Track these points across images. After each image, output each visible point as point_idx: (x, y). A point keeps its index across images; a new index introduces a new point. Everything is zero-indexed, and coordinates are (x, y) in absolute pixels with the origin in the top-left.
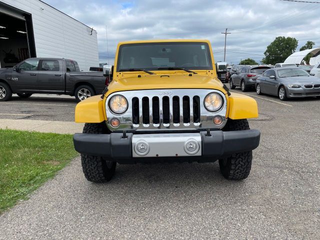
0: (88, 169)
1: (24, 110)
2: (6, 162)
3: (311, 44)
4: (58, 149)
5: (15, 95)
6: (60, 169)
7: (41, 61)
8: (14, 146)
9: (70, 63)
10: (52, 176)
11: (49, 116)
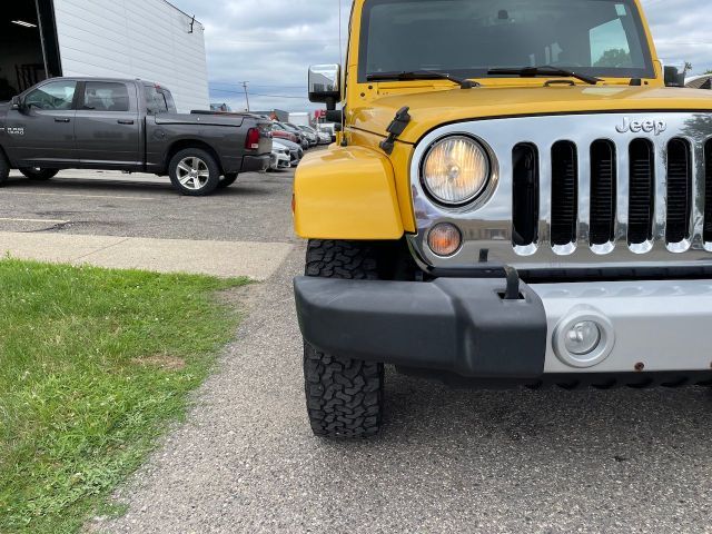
0: (331, 404)
1: (43, 208)
2: (21, 361)
4: (166, 318)
5: (15, 173)
6: (194, 385)
7: (82, 86)
8: (36, 308)
9: (154, 93)
10: (177, 412)
11: (112, 224)
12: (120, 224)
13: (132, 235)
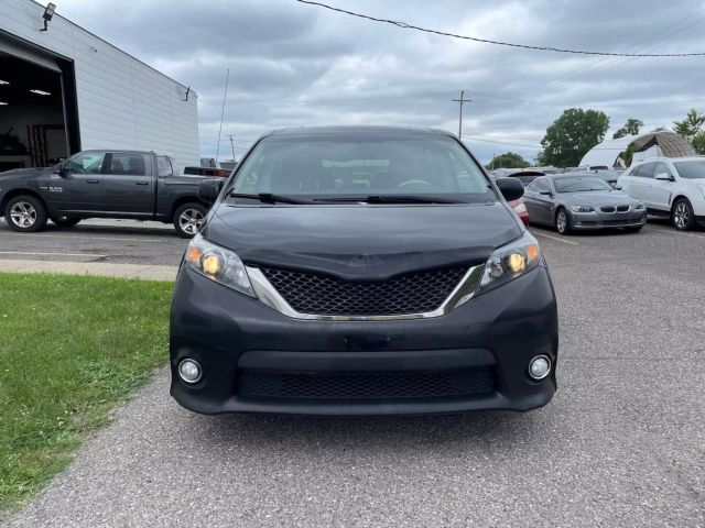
1: (83, 247)
3: (636, 126)
7: (110, 156)
11: (138, 257)
12: (144, 258)
13: (155, 264)
